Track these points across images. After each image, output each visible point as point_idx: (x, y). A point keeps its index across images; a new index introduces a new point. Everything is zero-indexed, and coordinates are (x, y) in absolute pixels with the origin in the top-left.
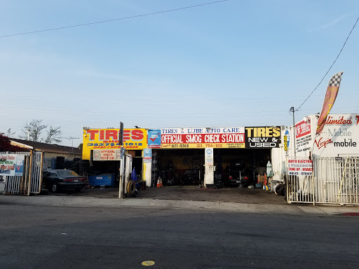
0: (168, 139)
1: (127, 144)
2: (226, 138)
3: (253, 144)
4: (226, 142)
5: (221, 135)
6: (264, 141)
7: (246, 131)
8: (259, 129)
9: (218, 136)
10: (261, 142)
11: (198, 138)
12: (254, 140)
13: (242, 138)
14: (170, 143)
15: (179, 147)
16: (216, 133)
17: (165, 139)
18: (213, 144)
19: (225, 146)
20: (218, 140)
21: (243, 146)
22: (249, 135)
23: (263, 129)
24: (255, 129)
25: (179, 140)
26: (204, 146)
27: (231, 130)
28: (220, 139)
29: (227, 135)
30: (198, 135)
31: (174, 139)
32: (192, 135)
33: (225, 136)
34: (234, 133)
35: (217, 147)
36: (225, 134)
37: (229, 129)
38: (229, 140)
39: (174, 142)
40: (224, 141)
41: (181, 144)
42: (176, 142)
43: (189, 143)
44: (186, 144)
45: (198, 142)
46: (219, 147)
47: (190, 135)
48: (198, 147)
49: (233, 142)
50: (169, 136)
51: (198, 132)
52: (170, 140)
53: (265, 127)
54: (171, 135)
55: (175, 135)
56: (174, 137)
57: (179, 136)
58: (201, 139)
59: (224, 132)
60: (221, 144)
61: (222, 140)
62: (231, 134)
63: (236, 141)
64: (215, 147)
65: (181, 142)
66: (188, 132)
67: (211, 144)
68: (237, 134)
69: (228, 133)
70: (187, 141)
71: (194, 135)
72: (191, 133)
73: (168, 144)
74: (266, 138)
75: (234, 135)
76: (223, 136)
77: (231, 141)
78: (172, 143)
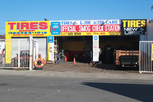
0: (66, 28)
1: (36, 33)
3: (127, 32)
5: (104, 25)
6: (135, 30)
7: (122, 23)
8: (132, 21)
9: (102, 27)
10: (132, 31)
11: (88, 28)
12: (128, 29)
13: (119, 28)
14: (67, 31)
15: (74, 35)
16: (101, 24)
17: (63, 28)
18: (99, 33)
19: (107, 34)
20: (102, 29)
21: (120, 34)
22: (124, 26)
23: (134, 21)
24: (129, 21)
25: (74, 29)
26: (92, 34)
27: (112, 22)
29: (109, 26)
30: (88, 26)
31: (70, 29)
33: (107, 27)
34: (114, 24)
35: (101, 35)
36: (107, 25)
37: (110, 21)
38: (110, 30)
39: (70, 31)
40: (106, 30)
41: (75, 32)
42: (72, 31)
43: (81, 31)
44: (79, 32)
45: (88, 31)
46: (103, 35)
47: (82, 26)
48: (88, 35)
49: (113, 31)
50: (66, 26)
51: (87, 23)
52: (67, 30)
53: (136, 20)
54: (67, 26)
55: (71, 26)
56: (70, 27)
57: (73, 26)
58: (90, 29)
59: (107, 23)
60: (104, 32)
61: (105, 30)
62: (112, 25)
63: (115, 30)
64: (100, 35)
65: (75, 31)
66: (81, 24)
67: (97, 32)
68: (116, 25)
69: (110, 24)
70: (79, 30)
71: (84, 26)
72: (83, 24)
73: (66, 33)
74: (136, 28)
75: (113, 26)
76: (106, 27)
77: (112, 30)
78: (69, 32)
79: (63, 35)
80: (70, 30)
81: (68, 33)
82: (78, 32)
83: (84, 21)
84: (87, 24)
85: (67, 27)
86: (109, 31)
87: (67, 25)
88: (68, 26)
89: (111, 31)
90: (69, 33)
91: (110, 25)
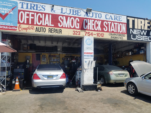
0: (31, 18)
2: (107, 26)
3: (134, 36)
4: (108, 31)
5: (103, 21)
6: (143, 35)
7: (128, 21)
8: (140, 20)
9: (99, 23)
10: (141, 35)
11: (75, 23)
12: (135, 32)
13: (124, 28)
14: (33, 23)
15: (47, 33)
16: (98, 18)
17: (25, 17)
18: (94, 32)
19: (107, 36)
20: (99, 28)
21: (125, 38)
22: (131, 26)
23: (143, 21)
24: (136, 20)
25: (48, 21)
26: (82, 34)
27: (113, 18)
28: (102, 26)
29: (109, 23)
30: (75, 18)
31: (40, 19)
32: (67, 17)
33: (107, 24)
34: (116, 21)
35: (98, 37)
36: (107, 21)
37: (111, 16)
38: (112, 30)
39: (40, 24)
40: (106, 29)
41: (51, 28)
42: (43, 24)
43: (62, 27)
44: (58, 29)
45: (74, 28)
46: (101, 37)
47: (64, 17)
48: (75, 35)
49: (115, 32)
50: (31, 13)
51: (75, 13)
52: (33, 20)
53: (144, 19)
54: (34, 12)
55: (42, 13)
56: (39, 16)
57: (47, 15)
58: (78, 24)
59: (106, 18)
60: (102, 33)
61: (104, 29)
62: (114, 22)
63: (118, 32)
64: (96, 36)
65: (51, 25)
66: (62, 13)
67: (91, 32)
68: (120, 23)
69: (111, 20)
70: (59, 24)
71: (69, 18)
72: (66, 14)
73: (30, 26)
74: (145, 31)
75: (116, 24)
76: (105, 24)
77: (114, 30)
78: (37, 25)
79: (24, 31)
80: (39, 22)
81: (35, 27)
82: (56, 28)
83: (68, 9)
84: (73, 14)
85: (33, 16)
86: (109, 31)
87: (33, 10)
88: (36, 14)
89: (113, 32)
90: (38, 27)
91: (112, 22)
